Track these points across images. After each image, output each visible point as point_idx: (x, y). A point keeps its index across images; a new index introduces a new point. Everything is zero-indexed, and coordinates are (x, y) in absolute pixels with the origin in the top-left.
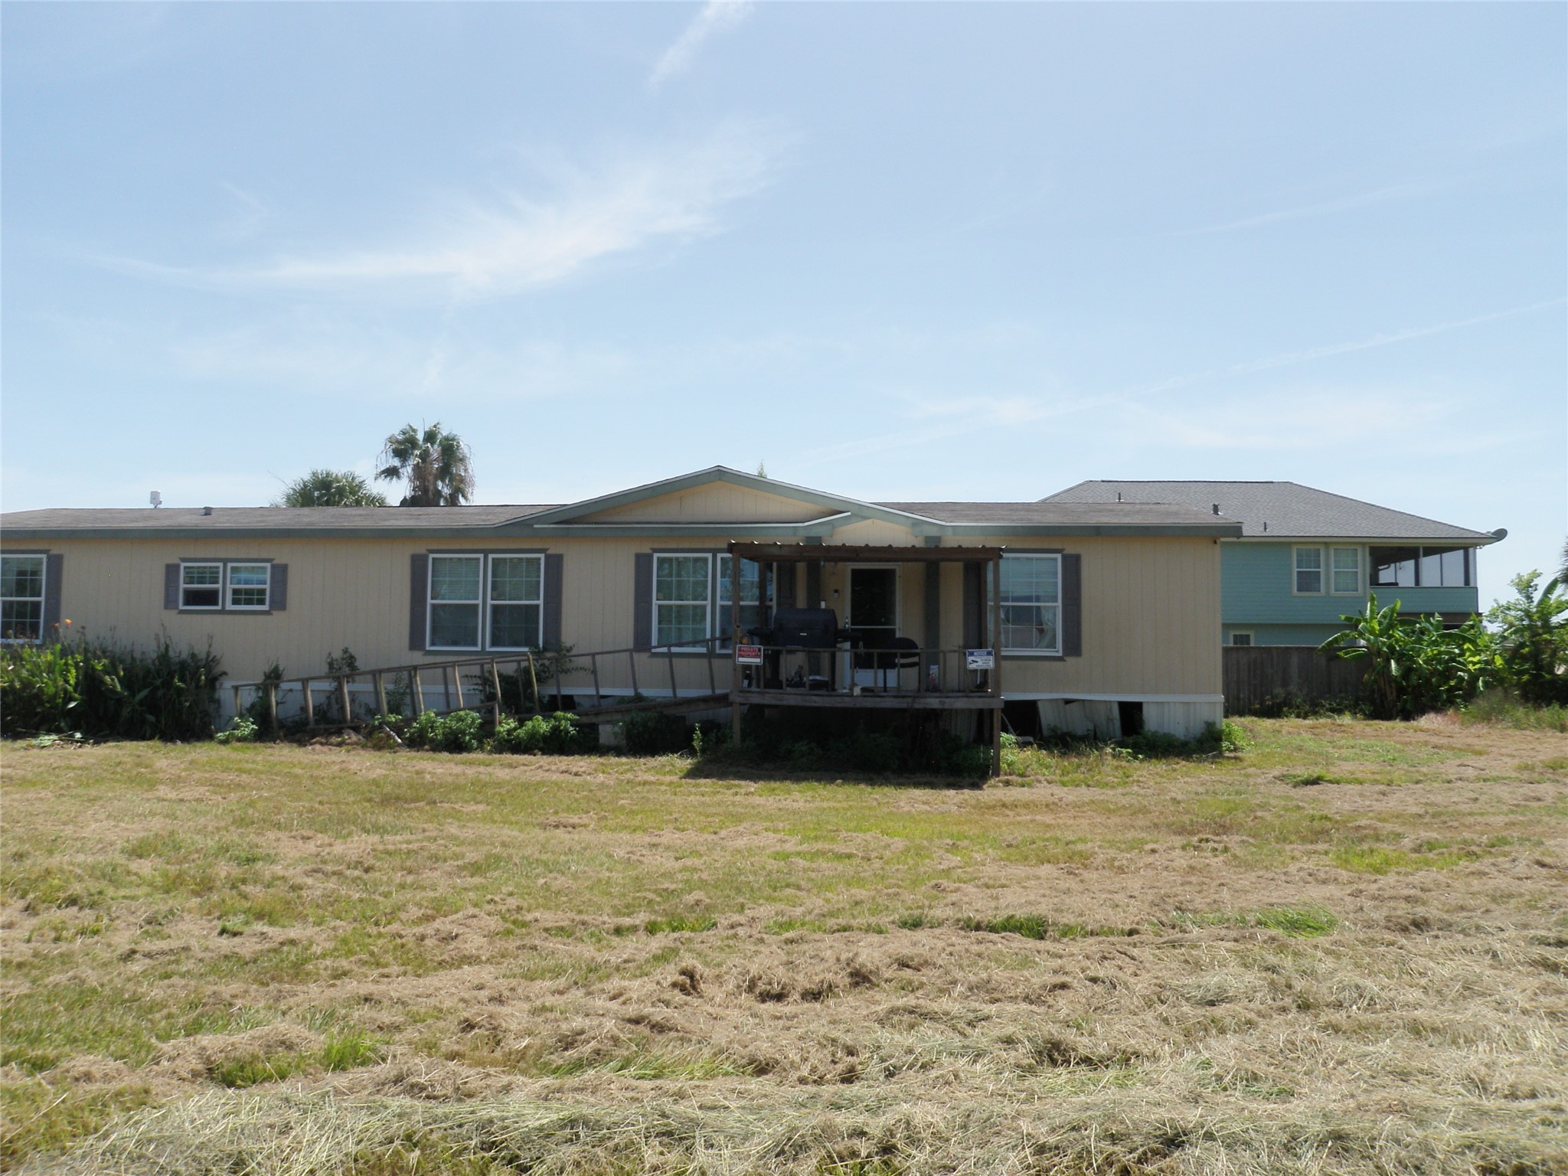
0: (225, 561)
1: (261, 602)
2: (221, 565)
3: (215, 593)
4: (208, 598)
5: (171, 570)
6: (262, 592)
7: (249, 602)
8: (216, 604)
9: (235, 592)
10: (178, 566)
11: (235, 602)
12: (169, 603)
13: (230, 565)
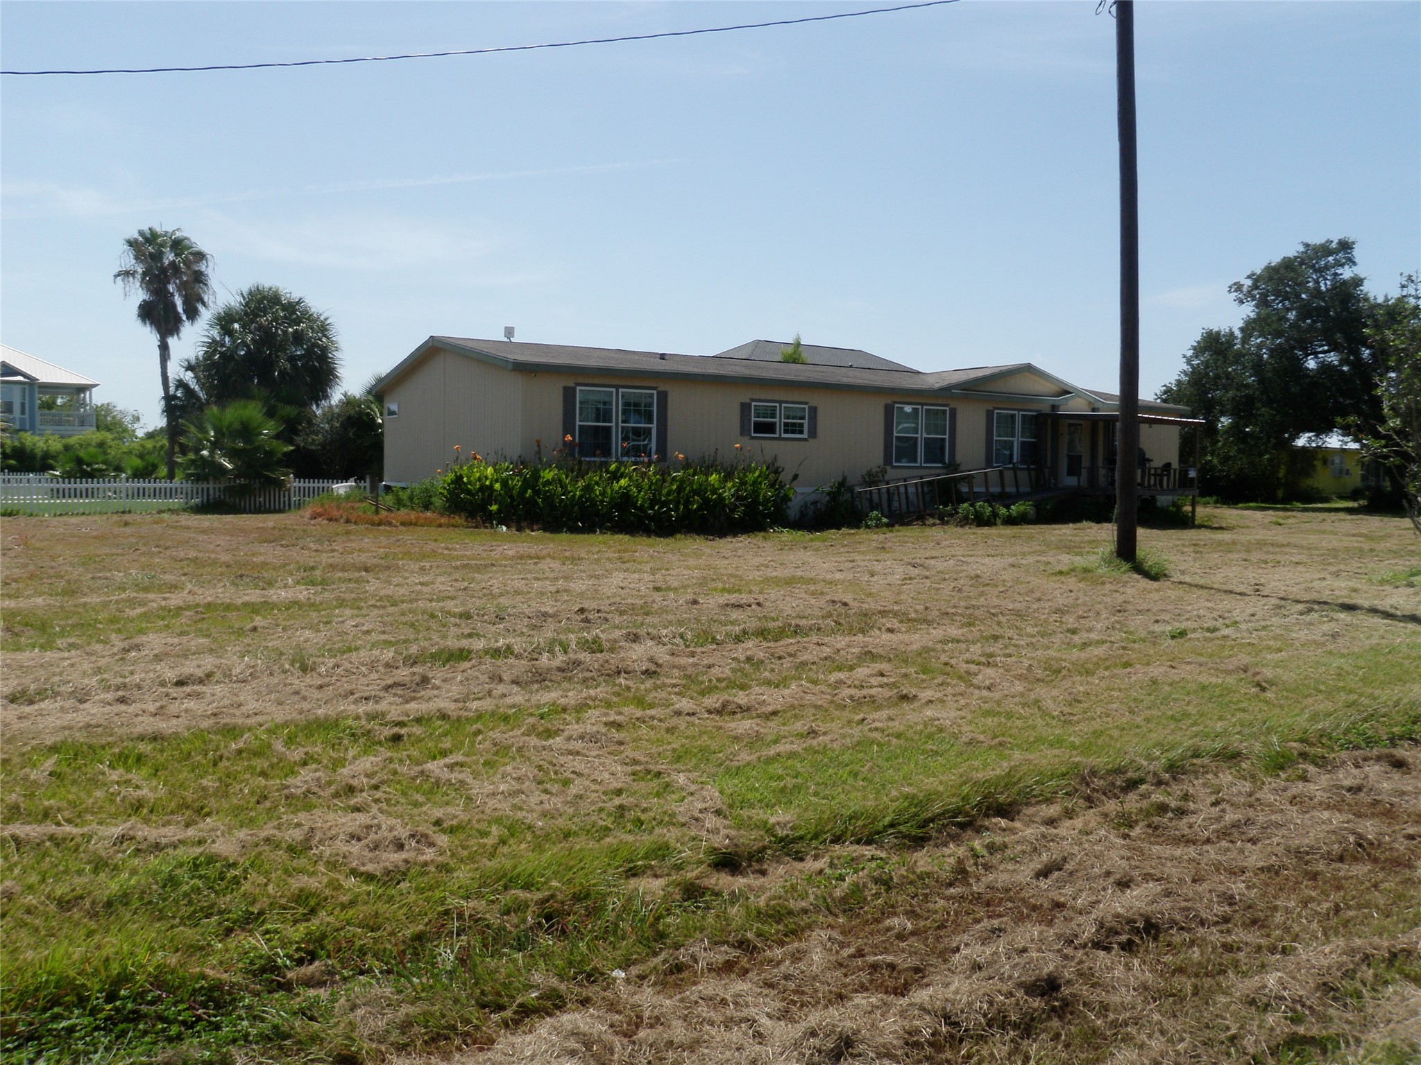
0: (781, 402)
1: (801, 432)
2: (778, 405)
3: (774, 424)
4: (769, 428)
5: (745, 408)
6: (801, 425)
7: (793, 432)
8: (774, 432)
9: (786, 424)
10: (750, 405)
11: (786, 432)
12: (744, 431)
13: (783, 405)
